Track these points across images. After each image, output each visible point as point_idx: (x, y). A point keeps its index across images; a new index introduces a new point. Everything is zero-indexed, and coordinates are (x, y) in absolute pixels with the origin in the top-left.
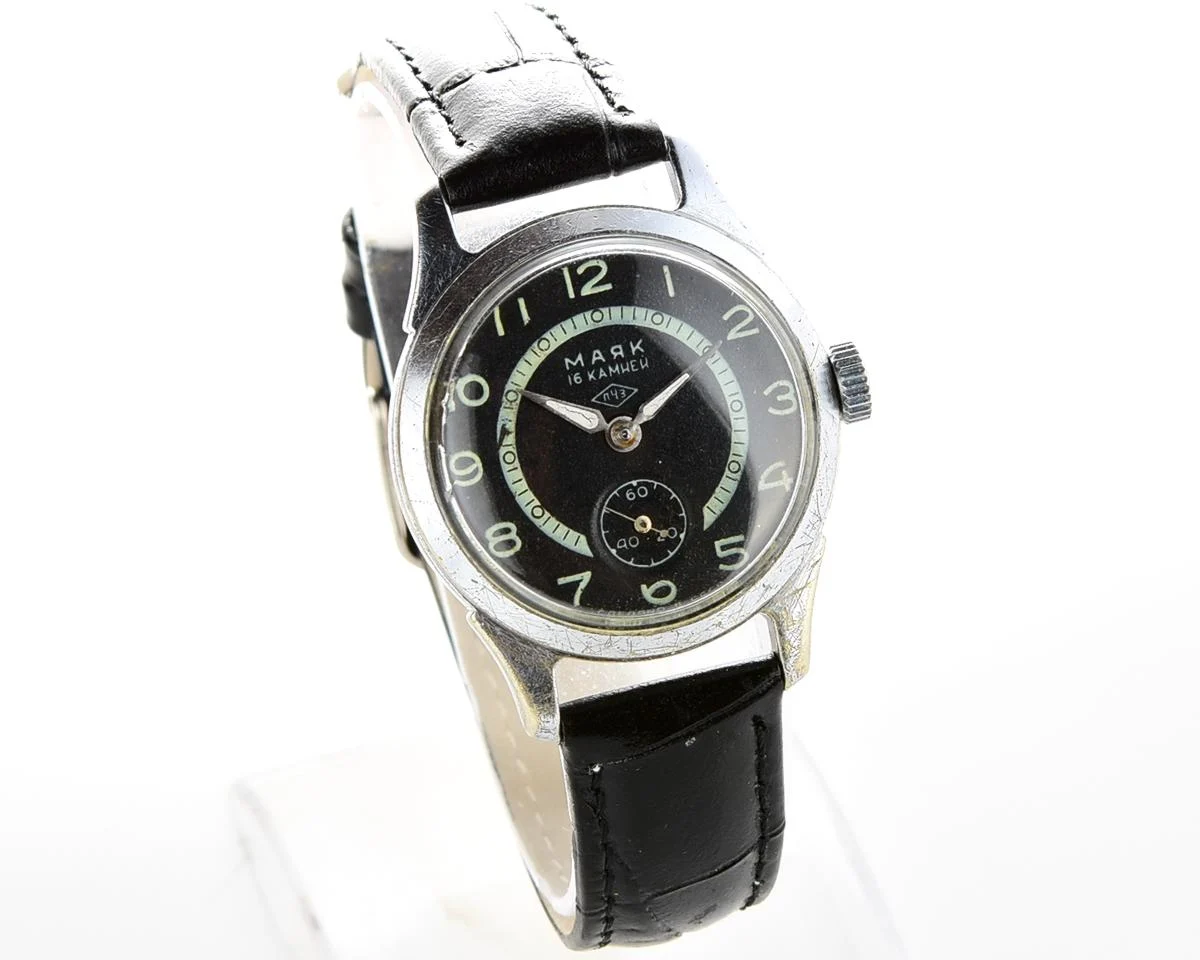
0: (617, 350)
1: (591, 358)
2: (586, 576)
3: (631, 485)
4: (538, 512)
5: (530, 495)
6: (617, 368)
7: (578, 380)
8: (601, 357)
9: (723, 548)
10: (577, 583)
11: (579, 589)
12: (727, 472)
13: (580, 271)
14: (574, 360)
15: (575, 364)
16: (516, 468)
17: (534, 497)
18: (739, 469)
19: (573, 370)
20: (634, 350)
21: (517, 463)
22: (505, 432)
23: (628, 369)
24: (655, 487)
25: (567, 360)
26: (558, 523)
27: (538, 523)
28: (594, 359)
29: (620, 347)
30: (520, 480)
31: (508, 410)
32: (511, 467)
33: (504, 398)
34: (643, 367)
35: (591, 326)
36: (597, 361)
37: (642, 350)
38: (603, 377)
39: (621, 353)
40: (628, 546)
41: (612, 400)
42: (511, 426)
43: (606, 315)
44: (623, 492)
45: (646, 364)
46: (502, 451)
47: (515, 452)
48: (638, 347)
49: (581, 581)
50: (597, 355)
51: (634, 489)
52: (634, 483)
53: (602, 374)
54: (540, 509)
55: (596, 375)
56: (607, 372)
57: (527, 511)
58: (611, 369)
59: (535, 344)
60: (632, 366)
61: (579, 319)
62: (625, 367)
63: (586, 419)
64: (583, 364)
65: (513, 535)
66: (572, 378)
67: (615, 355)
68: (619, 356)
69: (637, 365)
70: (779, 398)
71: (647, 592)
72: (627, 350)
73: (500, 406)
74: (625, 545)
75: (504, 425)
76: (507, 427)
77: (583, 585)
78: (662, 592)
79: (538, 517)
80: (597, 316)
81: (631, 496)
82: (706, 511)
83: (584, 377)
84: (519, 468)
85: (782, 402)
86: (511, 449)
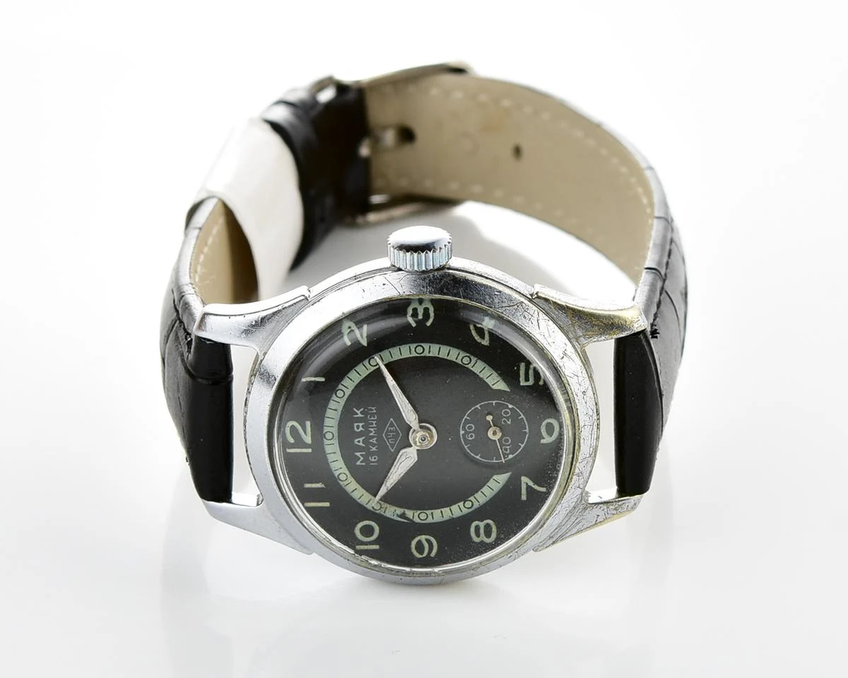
0: (358, 427)
1: (360, 446)
2: (524, 479)
3: (463, 435)
4: (468, 504)
5: (454, 508)
6: (372, 430)
7: (375, 458)
8: (361, 439)
9: (527, 379)
10: (528, 487)
11: (533, 486)
12: (469, 366)
13: (292, 440)
14: (360, 458)
15: (362, 458)
16: (432, 513)
17: (457, 505)
18: (469, 357)
19: (366, 459)
20: (360, 415)
21: (429, 512)
22: (403, 516)
23: (374, 422)
24: (468, 418)
25: (358, 463)
26: (480, 492)
27: (476, 505)
28: (361, 444)
29: (356, 424)
30: (442, 512)
31: (387, 511)
32: (430, 517)
33: (377, 512)
34: (375, 411)
35: (336, 441)
36: (363, 443)
37: (362, 409)
38: (376, 441)
39: (361, 425)
40: (509, 445)
41: (395, 437)
42: (399, 511)
43: (329, 429)
44: (467, 441)
45: (373, 408)
46: (417, 520)
47: (419, 512)
48: (358, 412)
49: (527, 484)
50: (359, 442)
51: (467, 433)
52: (462, 432)
53: (374, 441)
54: (467, 502)
55: (373, 445)
56: (373, 437)
57: (465, 511)
58: (371, 434)
59: (341, 483)
60: (372, 418)
61: (328, 449)
62: (372, 424)
63: (406, 461)
64: (364, 453)
65: (482, 525)
66: (372, 462)
67: (361, 429)
68: (363, 426)
69: (372, 415)
70: (420, 317)
71: (547, 440)
72: (359, 420)
73: (382, 515)
74: (508, 447)
75: (397, 515)
76: (399, 514)
77: (531, 483)
78: (550, 429)
79: (473, 505)
80: (329, 436)
81: (472, 436)
82: (495, 387)
83: (373, 454)
84: (433, 511)
85: (424, 315)
86: (416, 514)
